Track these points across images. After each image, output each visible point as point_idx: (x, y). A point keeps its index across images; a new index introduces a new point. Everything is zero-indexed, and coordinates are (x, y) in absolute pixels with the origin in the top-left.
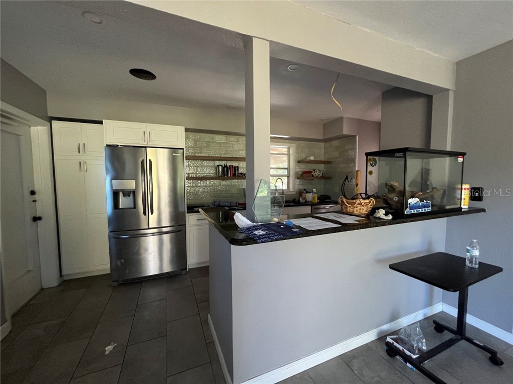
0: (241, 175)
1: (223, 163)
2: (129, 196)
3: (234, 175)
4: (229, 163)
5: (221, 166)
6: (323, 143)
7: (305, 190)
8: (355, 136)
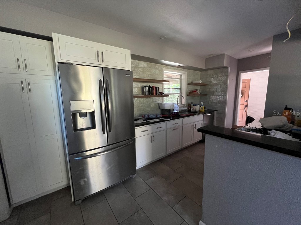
0: (160, 94)
1: (148, 84)
2: (86, 116)
3: (156, 94)
4: (152, 85)
5: (148, 86)
6: (200, 72)
7: (192, 103)
8: (227, 68)
